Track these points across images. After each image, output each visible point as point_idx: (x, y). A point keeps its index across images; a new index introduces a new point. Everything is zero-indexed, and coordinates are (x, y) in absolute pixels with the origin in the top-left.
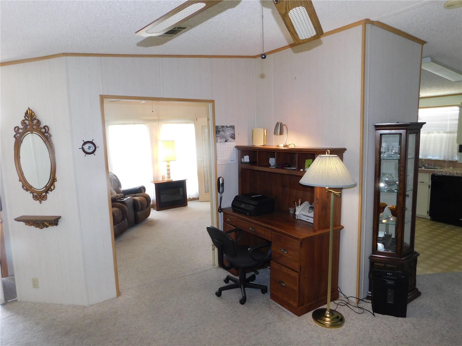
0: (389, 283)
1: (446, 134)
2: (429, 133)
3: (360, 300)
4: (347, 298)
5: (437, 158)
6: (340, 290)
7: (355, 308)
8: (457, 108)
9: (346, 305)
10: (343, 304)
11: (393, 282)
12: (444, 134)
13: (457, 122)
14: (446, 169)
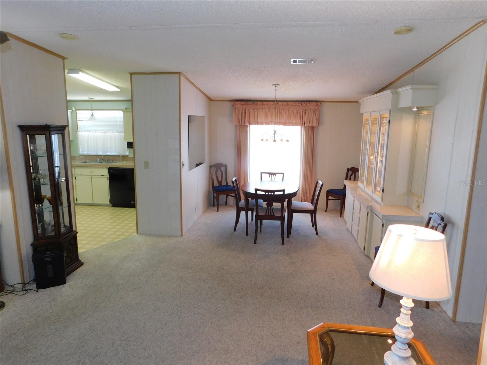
0: (47, 260)
1: (118, 133)
2: (105, 132)
3: (26, 284)
4: (12, 286)
5: (113, 154)
6: (5, 283)
7: (19, 292)
8: (121, 112)
9: (11, 293)
10: (8, 293)
11: (49, 258)
12: (117, 133)
13: (122, 124)
14: (121, 162)
